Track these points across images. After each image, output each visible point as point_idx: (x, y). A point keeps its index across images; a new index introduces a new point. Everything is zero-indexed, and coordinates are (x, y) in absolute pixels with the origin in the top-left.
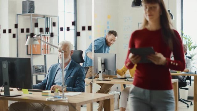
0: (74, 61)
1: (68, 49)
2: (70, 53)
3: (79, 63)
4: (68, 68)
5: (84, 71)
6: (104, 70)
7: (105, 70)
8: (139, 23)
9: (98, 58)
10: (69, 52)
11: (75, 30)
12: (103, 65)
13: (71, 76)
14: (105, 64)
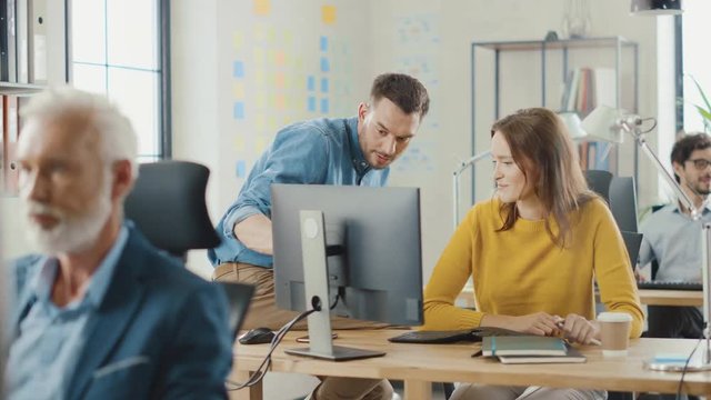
0: (146, 244)
1: (93, 147)
2: (108, 178)
3: (180, 252)
4: (97, 298)
5: (220, 313)
6: (342, 292)
7: (349, 291)
8: (474, 45)
9: (303, 213)
10: (99, 175)
11: (160, 72)
12: (334, 260)
13: (127, 361)
14: (344, 250)
